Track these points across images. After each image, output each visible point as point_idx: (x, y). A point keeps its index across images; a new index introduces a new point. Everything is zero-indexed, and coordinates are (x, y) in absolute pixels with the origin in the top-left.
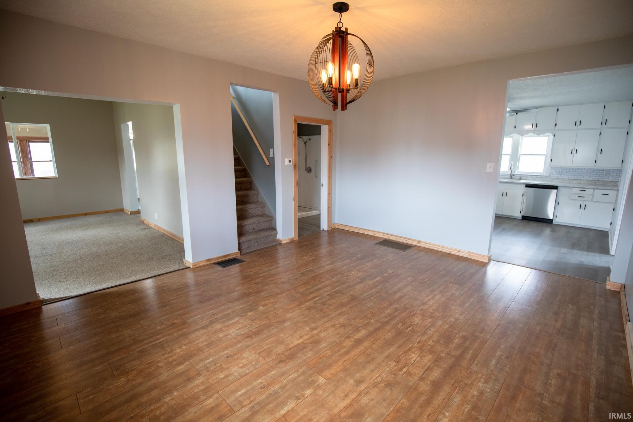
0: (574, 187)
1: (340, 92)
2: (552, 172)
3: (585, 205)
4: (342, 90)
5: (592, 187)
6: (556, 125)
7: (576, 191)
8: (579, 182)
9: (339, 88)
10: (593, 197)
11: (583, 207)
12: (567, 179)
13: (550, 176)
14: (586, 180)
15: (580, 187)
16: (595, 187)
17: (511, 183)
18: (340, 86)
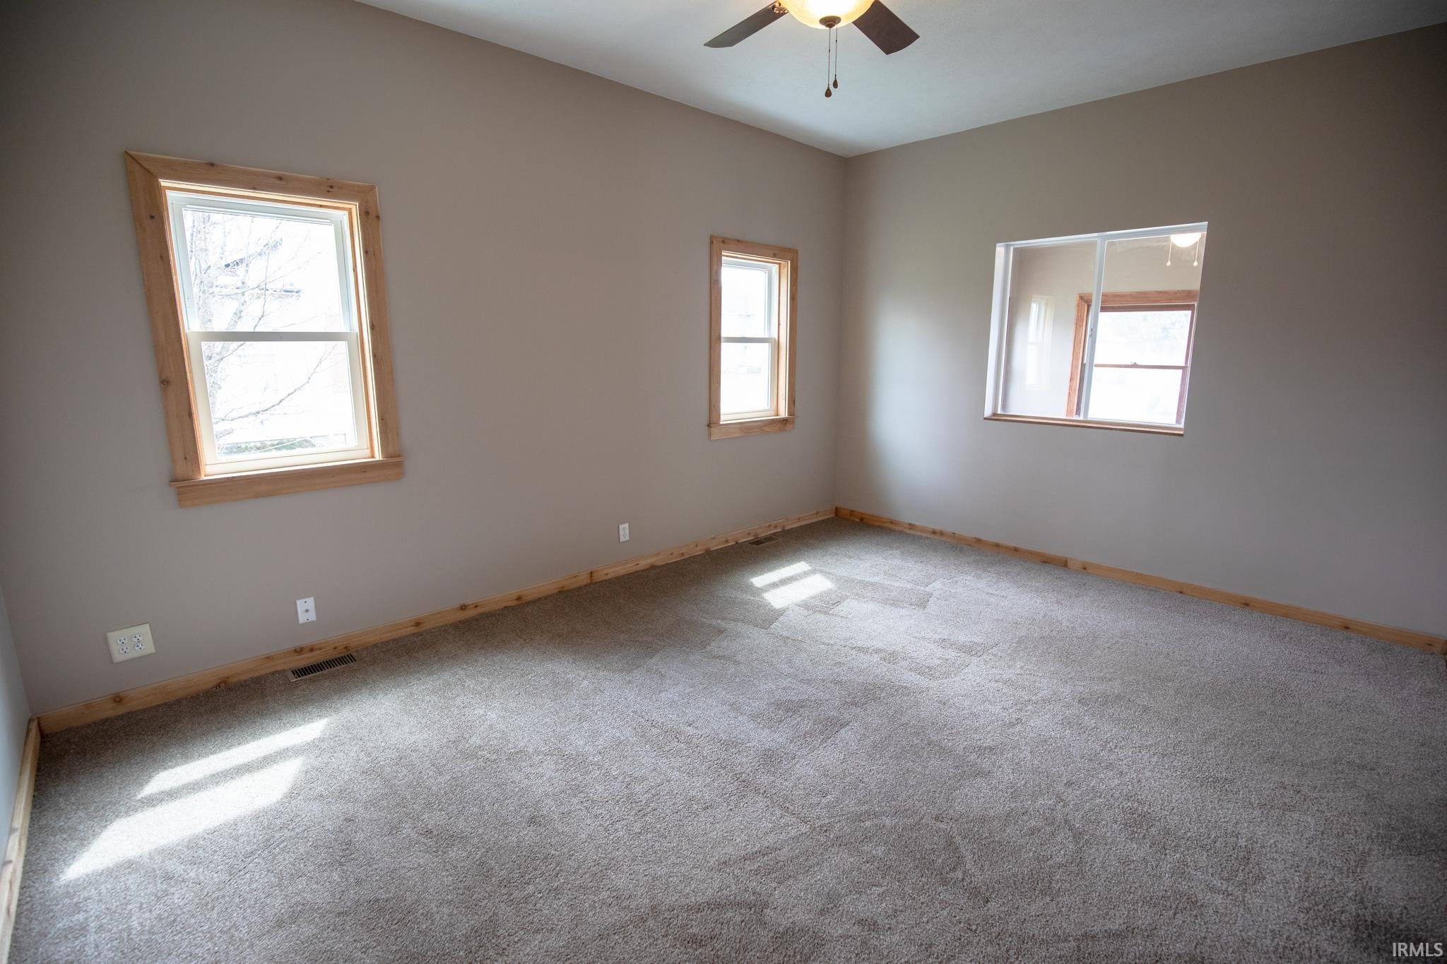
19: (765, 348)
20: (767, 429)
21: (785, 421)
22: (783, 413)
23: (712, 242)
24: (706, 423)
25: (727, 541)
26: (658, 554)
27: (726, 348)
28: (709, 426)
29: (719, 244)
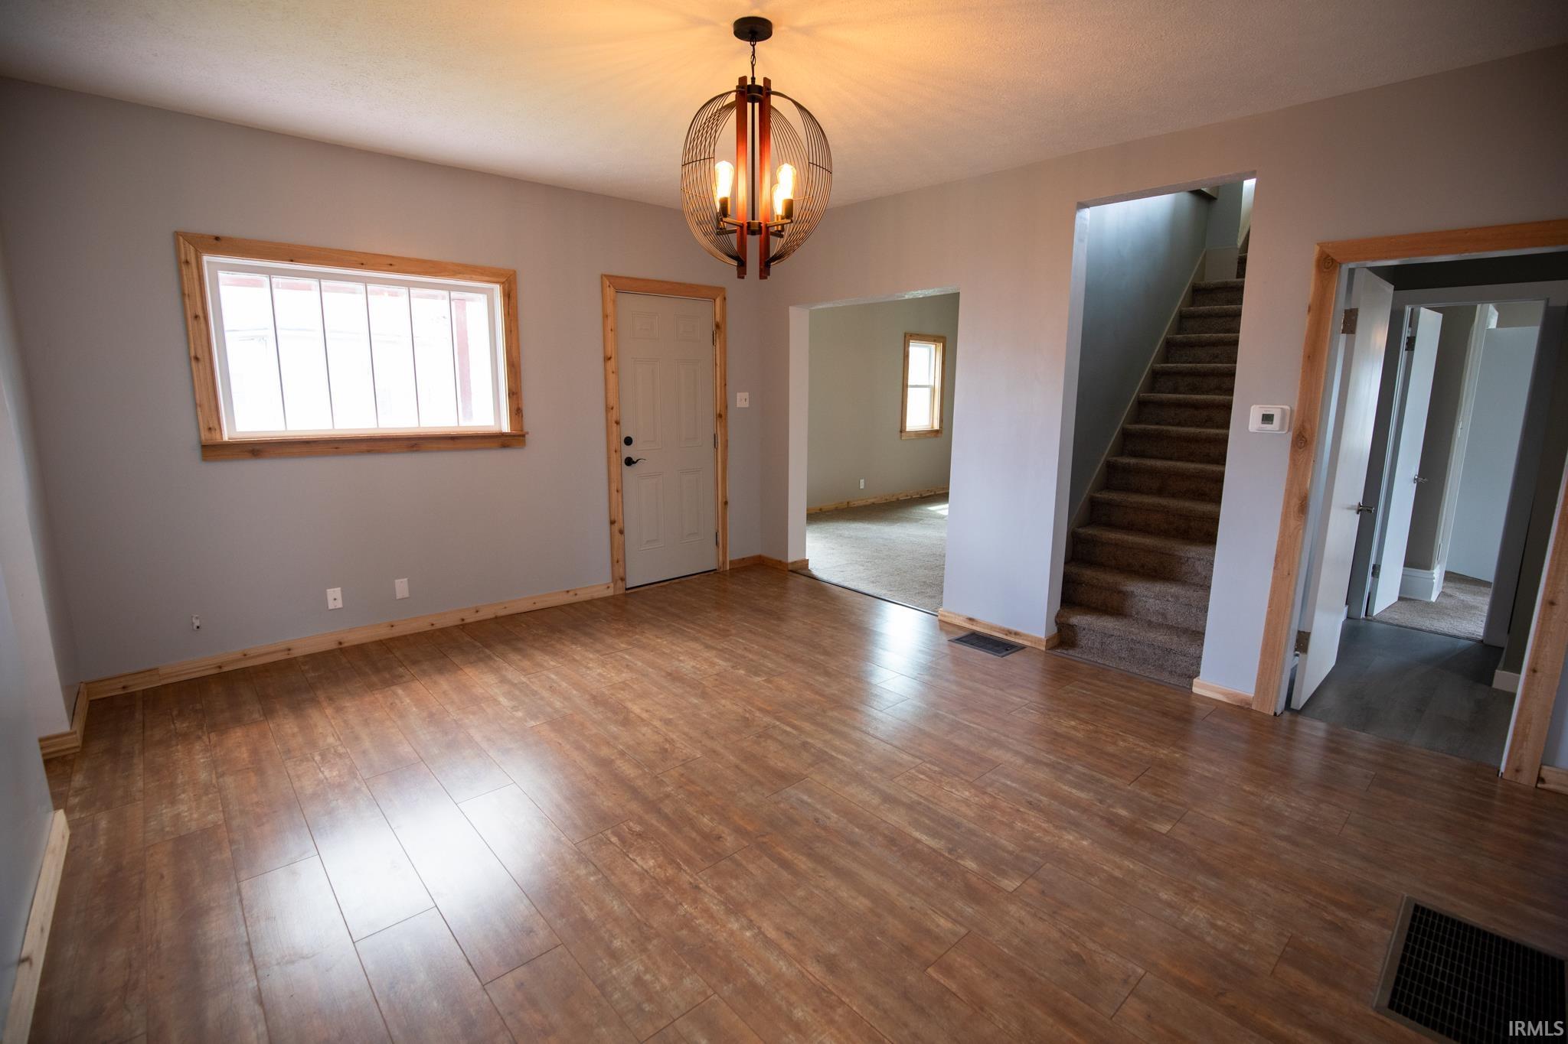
1: (753, 233)
4: (757, 228)
9: (749, 223)
18: (753, 219)
19: (927, 391)
20: (928, 435)
21: (937, 431)
22: (936, 427)
23: (905, 336)
24: (899, 430)
25: (907, 496)
26: (876, 498)
27: (910, 391)
28: (901, 432)
29: (909, 337)
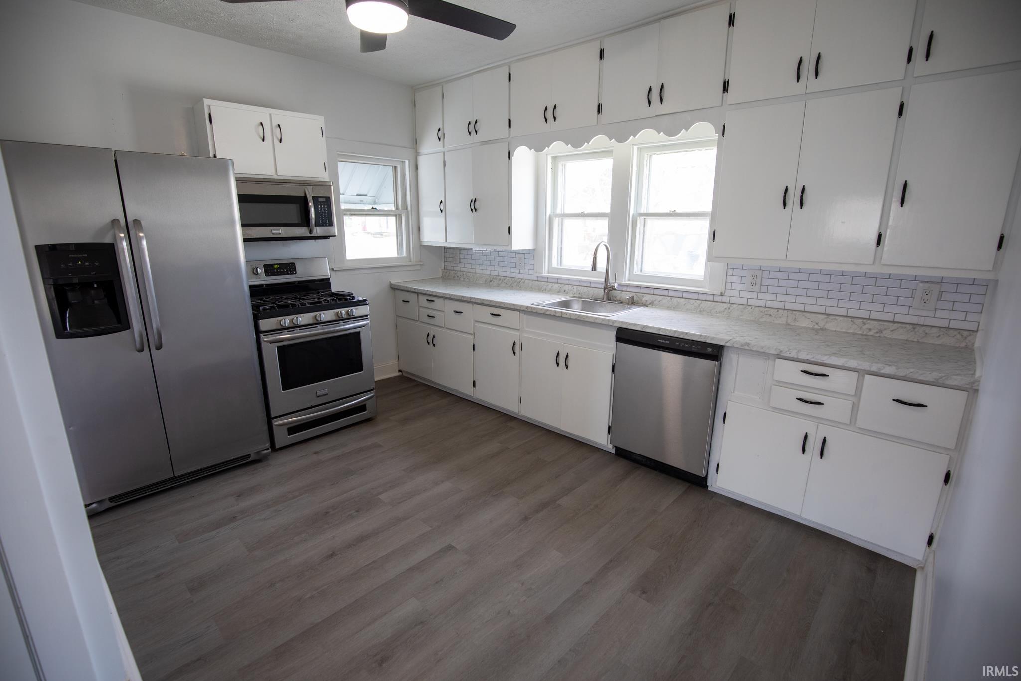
0: (779, 356)
2: (730, 279)
3: (824, 441)
5: (853, 363)
6: (726, 87)
7: (790, 372)
8: (821, 324)
10: (855, 408)
11: (814, 445)
12: (778, 309)
13: (722, 295)
14: (847, 316)
15: (803, 356)
16: (866, 365)
17: (576, 319)
